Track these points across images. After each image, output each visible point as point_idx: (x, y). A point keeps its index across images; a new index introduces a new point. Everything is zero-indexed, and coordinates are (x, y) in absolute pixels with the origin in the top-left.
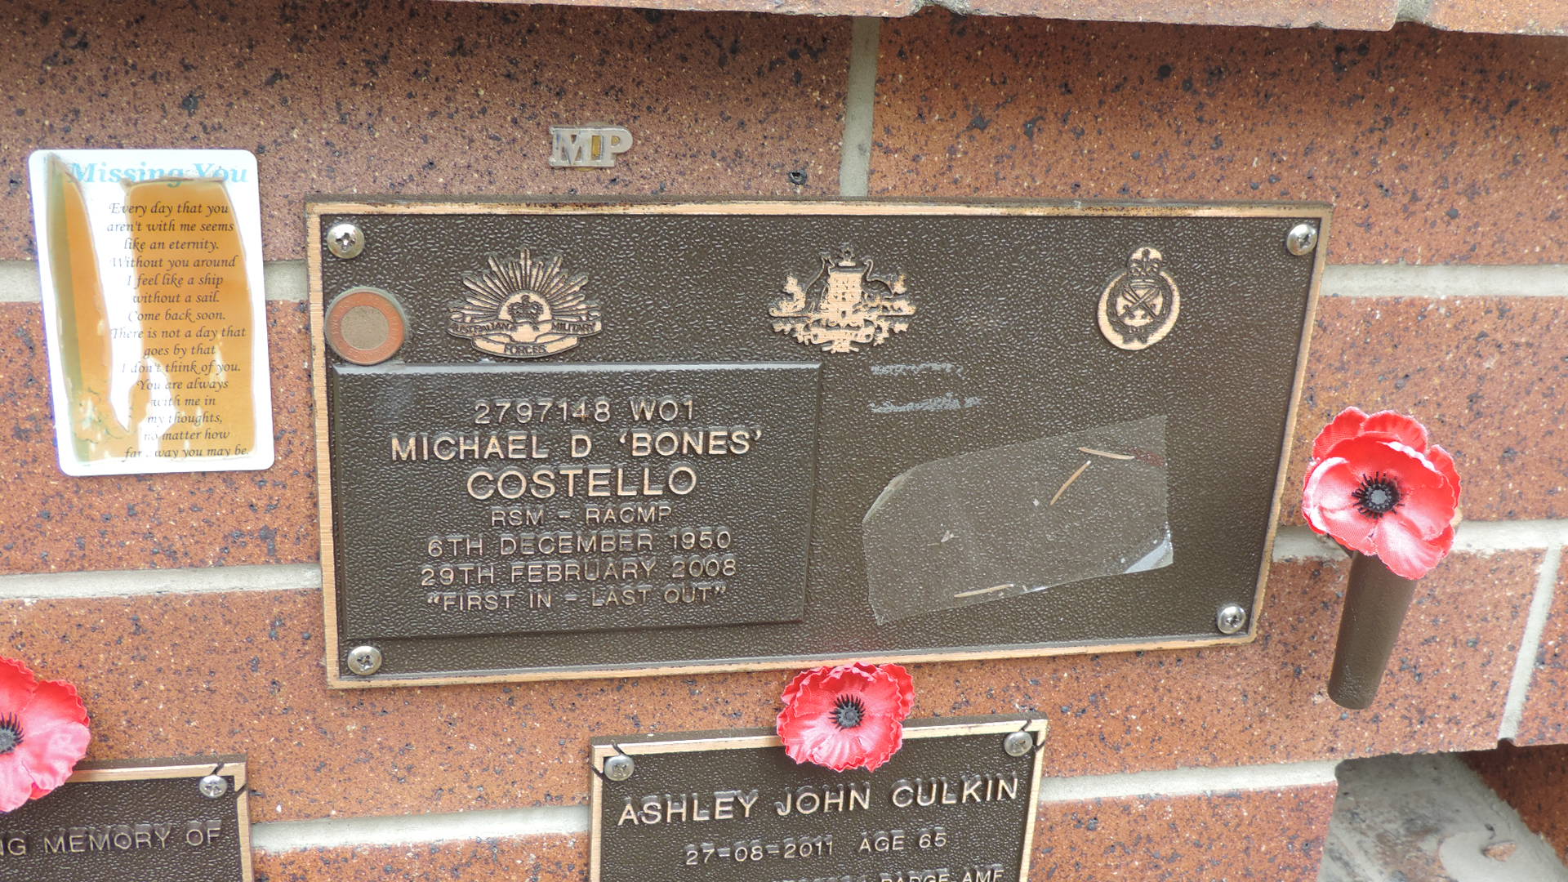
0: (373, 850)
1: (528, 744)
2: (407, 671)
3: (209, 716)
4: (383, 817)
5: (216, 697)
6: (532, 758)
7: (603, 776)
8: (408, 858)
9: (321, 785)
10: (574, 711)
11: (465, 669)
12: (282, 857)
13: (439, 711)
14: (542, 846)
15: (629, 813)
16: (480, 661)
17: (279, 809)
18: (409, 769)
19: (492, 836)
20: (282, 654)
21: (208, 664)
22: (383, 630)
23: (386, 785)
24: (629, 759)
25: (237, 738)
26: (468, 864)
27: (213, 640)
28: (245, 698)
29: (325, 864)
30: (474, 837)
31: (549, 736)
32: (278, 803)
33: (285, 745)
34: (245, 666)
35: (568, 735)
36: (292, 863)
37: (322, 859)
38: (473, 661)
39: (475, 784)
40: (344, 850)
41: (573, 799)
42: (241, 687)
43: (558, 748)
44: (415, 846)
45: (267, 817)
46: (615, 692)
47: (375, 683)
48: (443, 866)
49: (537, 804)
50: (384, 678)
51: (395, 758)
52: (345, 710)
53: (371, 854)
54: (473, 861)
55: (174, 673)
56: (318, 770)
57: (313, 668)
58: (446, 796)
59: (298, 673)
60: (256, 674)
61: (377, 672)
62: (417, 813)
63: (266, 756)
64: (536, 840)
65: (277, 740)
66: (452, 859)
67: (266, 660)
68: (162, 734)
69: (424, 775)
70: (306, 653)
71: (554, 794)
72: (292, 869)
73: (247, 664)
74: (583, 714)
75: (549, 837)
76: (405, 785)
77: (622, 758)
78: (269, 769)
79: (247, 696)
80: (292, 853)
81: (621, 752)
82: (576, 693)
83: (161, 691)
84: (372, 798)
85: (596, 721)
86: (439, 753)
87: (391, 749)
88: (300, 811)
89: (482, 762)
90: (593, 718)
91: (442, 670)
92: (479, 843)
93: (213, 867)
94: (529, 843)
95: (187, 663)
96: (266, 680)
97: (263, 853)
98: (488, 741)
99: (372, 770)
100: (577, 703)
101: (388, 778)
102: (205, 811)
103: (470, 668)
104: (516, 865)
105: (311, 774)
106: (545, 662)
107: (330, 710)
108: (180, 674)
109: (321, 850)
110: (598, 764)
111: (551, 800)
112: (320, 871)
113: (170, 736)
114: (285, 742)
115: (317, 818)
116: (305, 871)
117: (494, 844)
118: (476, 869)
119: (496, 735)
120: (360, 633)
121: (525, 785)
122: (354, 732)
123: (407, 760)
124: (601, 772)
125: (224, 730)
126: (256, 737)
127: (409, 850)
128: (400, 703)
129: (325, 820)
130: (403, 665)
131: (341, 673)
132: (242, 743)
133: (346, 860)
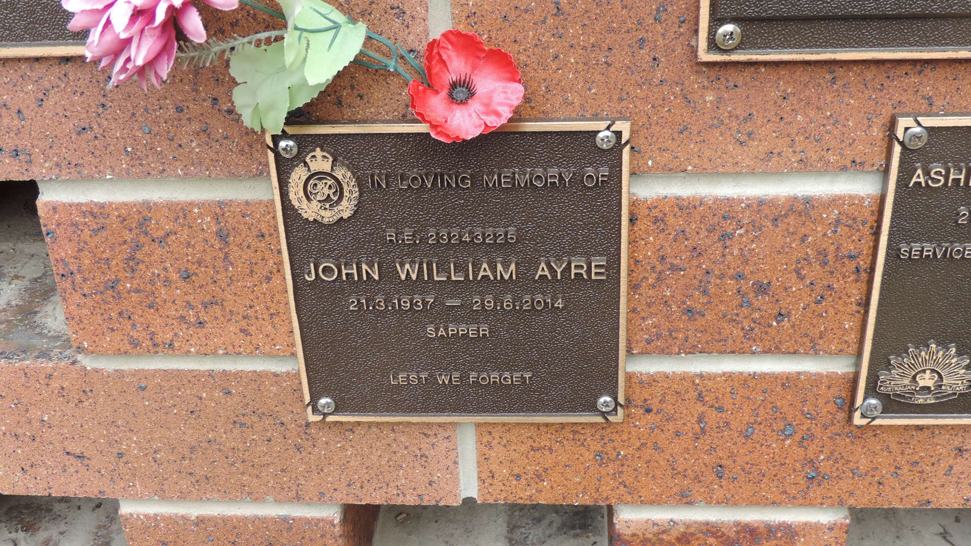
0: (716, 200)
1: (843, 117)
2: (759, 48)
3: (605, 85)
4: (726, 174)
5: (612, 69)
6: (845, 130)
7: (901, 143)
8: (742, 207)
9: (682, 145)
10: (882, 90)
11: (804, 48)
12: (649, 202)
13: (777, 87)
14: (844, 204)
15: (919, 177)
16: (816, 41)
17: (650, 163)
18: (749, 134)
19: (806, 194)
20: (663, 35)
21: (607, 41)
22: (746, 10)
23: (731, 147)
24: (924, 130)
25: (624, 104)
26: (786, 216)
27: (613, 22)
28: (632, 71)
29: (680, 209)
30: (792, 194)
31: (859, 112)
32: (650, 158)
33: (658, 111)
34: (634, 44)
35: (875, 111)
36: (656, 207)
37: (678, 205)
38: (810, 41)
39: (798, 149)
40: (694, 199)
41: (873, 165)
42: (630, 61)
43: (866, 122)
44: (747, 199)
45: (641, 169)
46: (917, 75)
47: (735, 57)
48: (766, 216)
49: (844, 169)
50: (740, 54)
51: (739, 125)
52: (706, 83)
53: (714, 203)
54: (790, 213)
55: (582, 49)
56: (681, 132)
57: (685, 47)
58: (775, 158)
59: (674, 51)
60: (642, 51)
61: (736, 48)
62: (752, 173)
63: (644, 120)
64: (840, 199)
65: (653, 107)
66: (774, 211)
67: (650, 39)
68: (570, 98)
69: (760, 140)
70: (681, 34)
71: (858, 160)
72: (655, 212)
73: (636, 43)
74: (889, 93)
75: (851, 197)
76: (745, 148)
77: (918, 130)
78: (646, 131)
79: (634, 68)
80: (657, 199)
81: (919, 124)
82: (886, 75)
83: (572, 64)
84: (720, 157)
85: (899, 99)
86: (774, 122)
87: (737, 117)
88: (665, 165)
89: (805, 131)
90: (897, 97)
91: (786, 48)
92: (796, 198)
93: (600, 206)
94: (834, 201)
95: (592, 40)
96: (649, 56)
97: (635, 198)
98: (812, 114)
99: (722, 134)
100: (885, 84)
101: (733, 141)
102: (598, 160)
103: (807, 47)
104: (822, 218)
105: (676, 136)
106: (867, 44)
107: (695, 82)
108: (586, 50)
109: (678, 198)
110: (900, 134)
111: (855, 166)
112: (675, 215)
113: (575, 100)
114: (659, 108)
115: (677, 172)
116: (665, 214)
117: (808, 201)
118: (791, 220)
119: (819, 108)
120: (727, 13)
121: (837, 152)
122: (711, 102)
123: (749, 127)
124: (901, 140)
125: (615, 97)
126: (638, 104)
127: (742, 202)
128: (748, 79)
129: (683, 174)
130: (757, 43)
131: (708, 48)
132: (627, 108)
133: (695, 207)
